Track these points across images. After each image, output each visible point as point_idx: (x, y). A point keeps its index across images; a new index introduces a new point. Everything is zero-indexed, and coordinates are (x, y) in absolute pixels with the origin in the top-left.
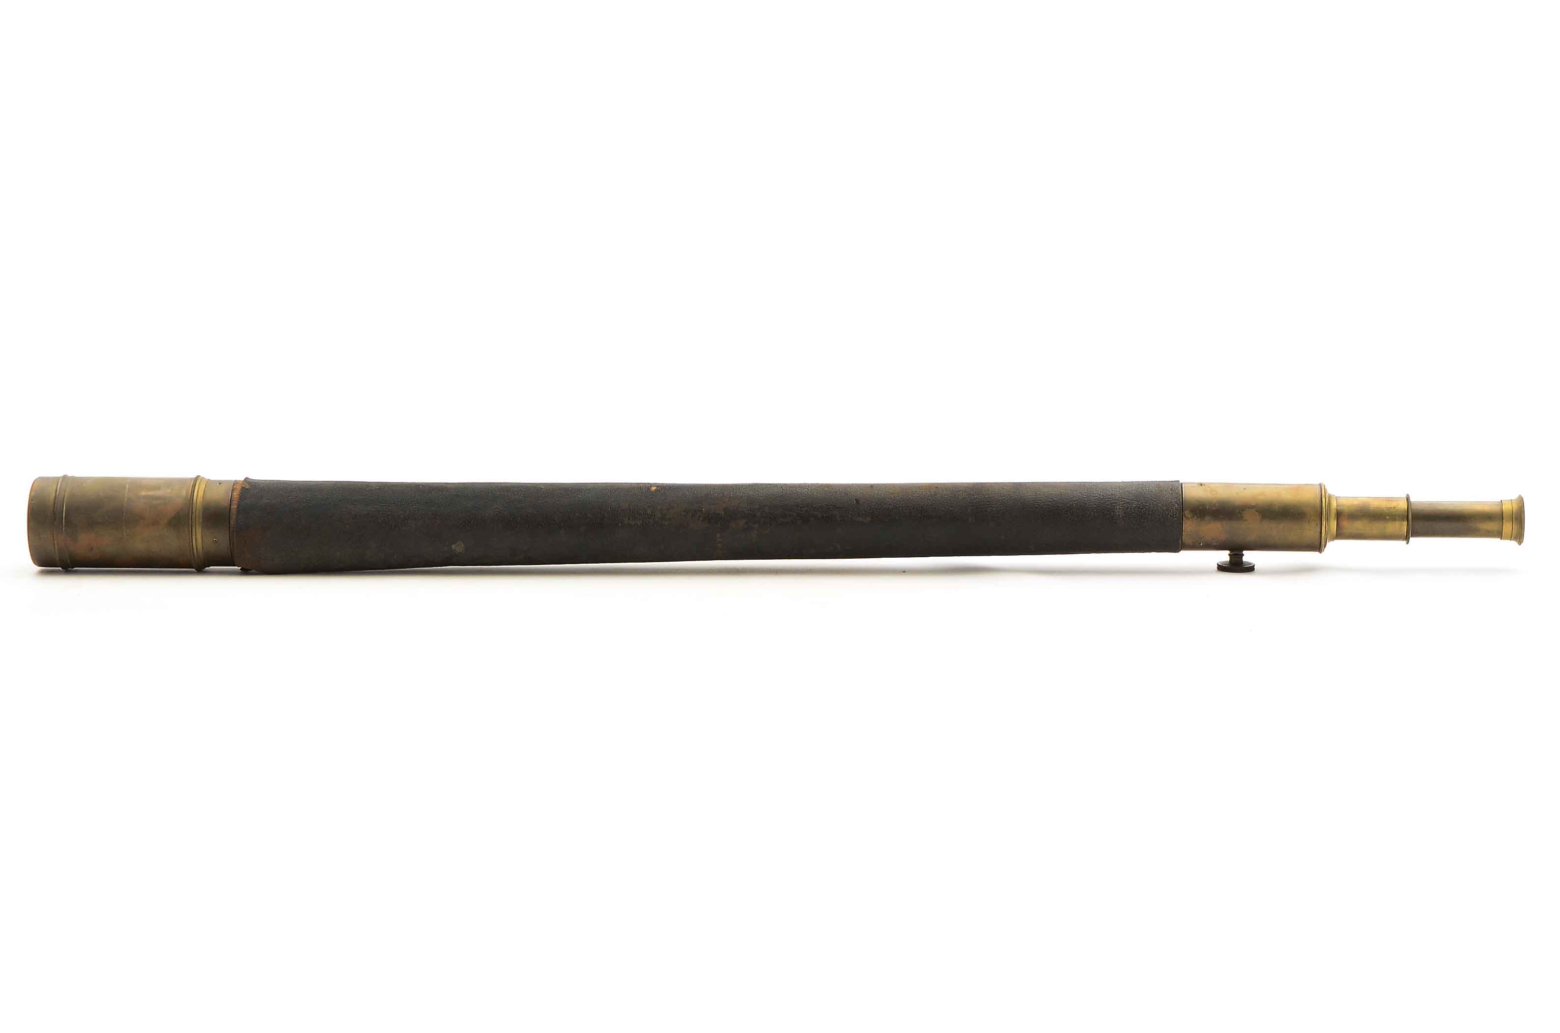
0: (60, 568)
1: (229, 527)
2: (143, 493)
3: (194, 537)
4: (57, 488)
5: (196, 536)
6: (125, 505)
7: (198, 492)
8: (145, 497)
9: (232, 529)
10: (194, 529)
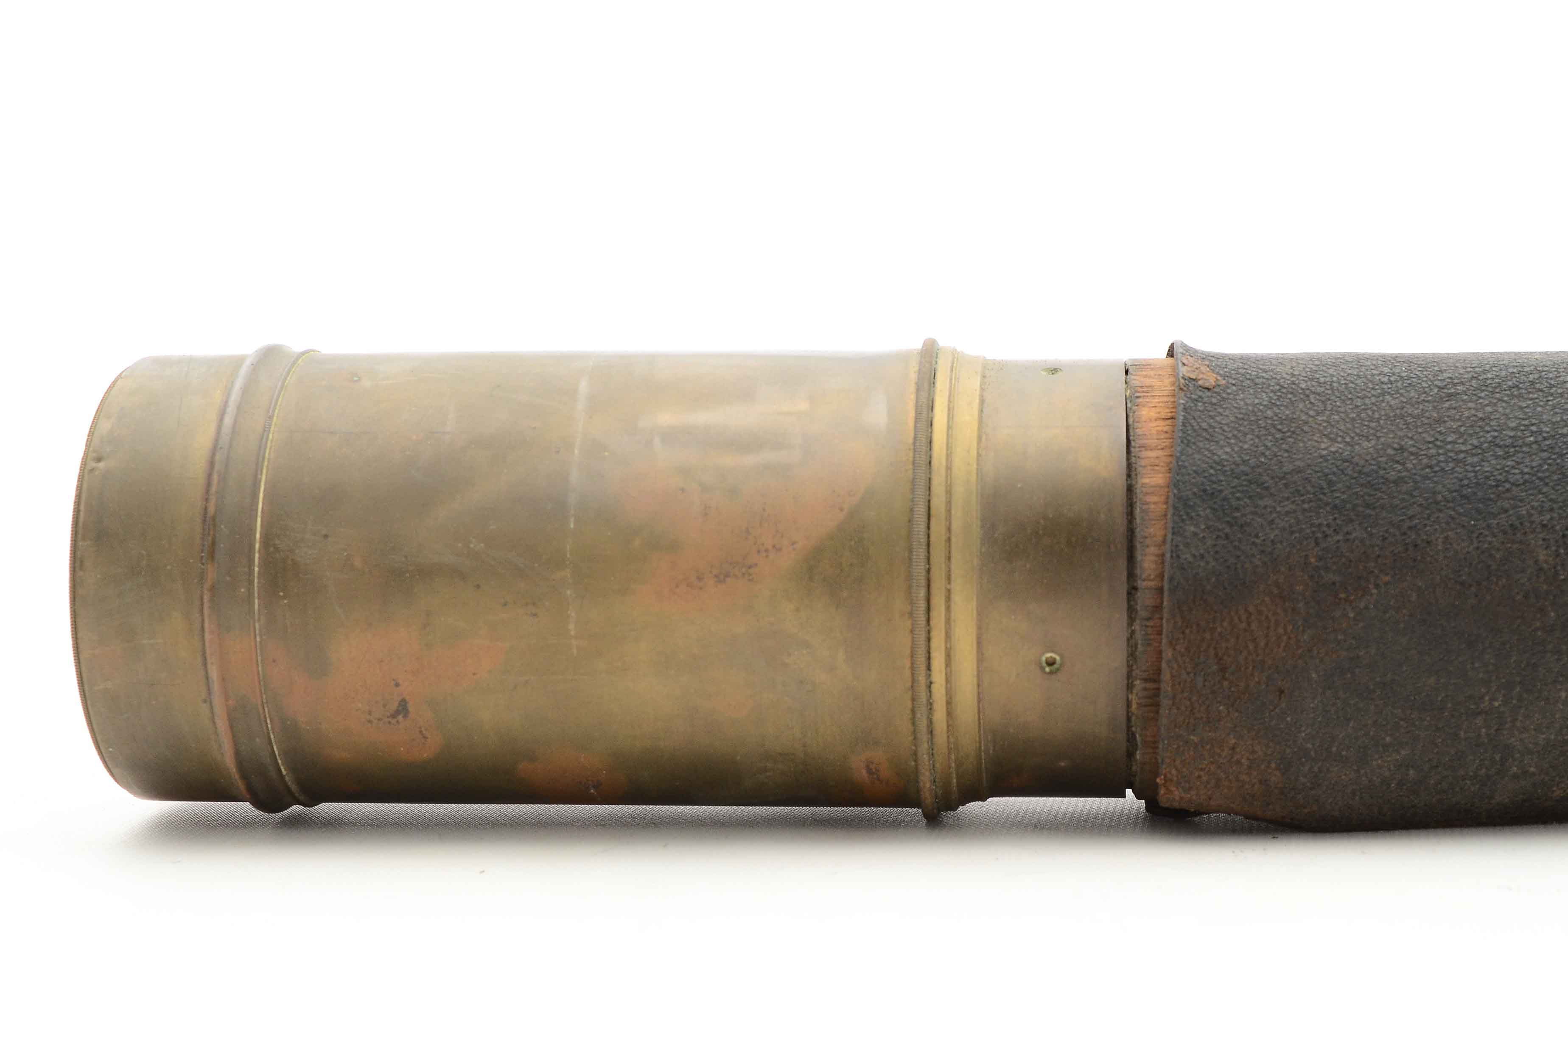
0: (246, 806)
1: (1132, 591)
2: (666, 418)
3: (938, 643)
4: (226, 404)
5: (948, 636)
6: (575, 476)
7: (950, 410)
8: (670, 436)
9: (1145, 599)
10: (938, 601)
